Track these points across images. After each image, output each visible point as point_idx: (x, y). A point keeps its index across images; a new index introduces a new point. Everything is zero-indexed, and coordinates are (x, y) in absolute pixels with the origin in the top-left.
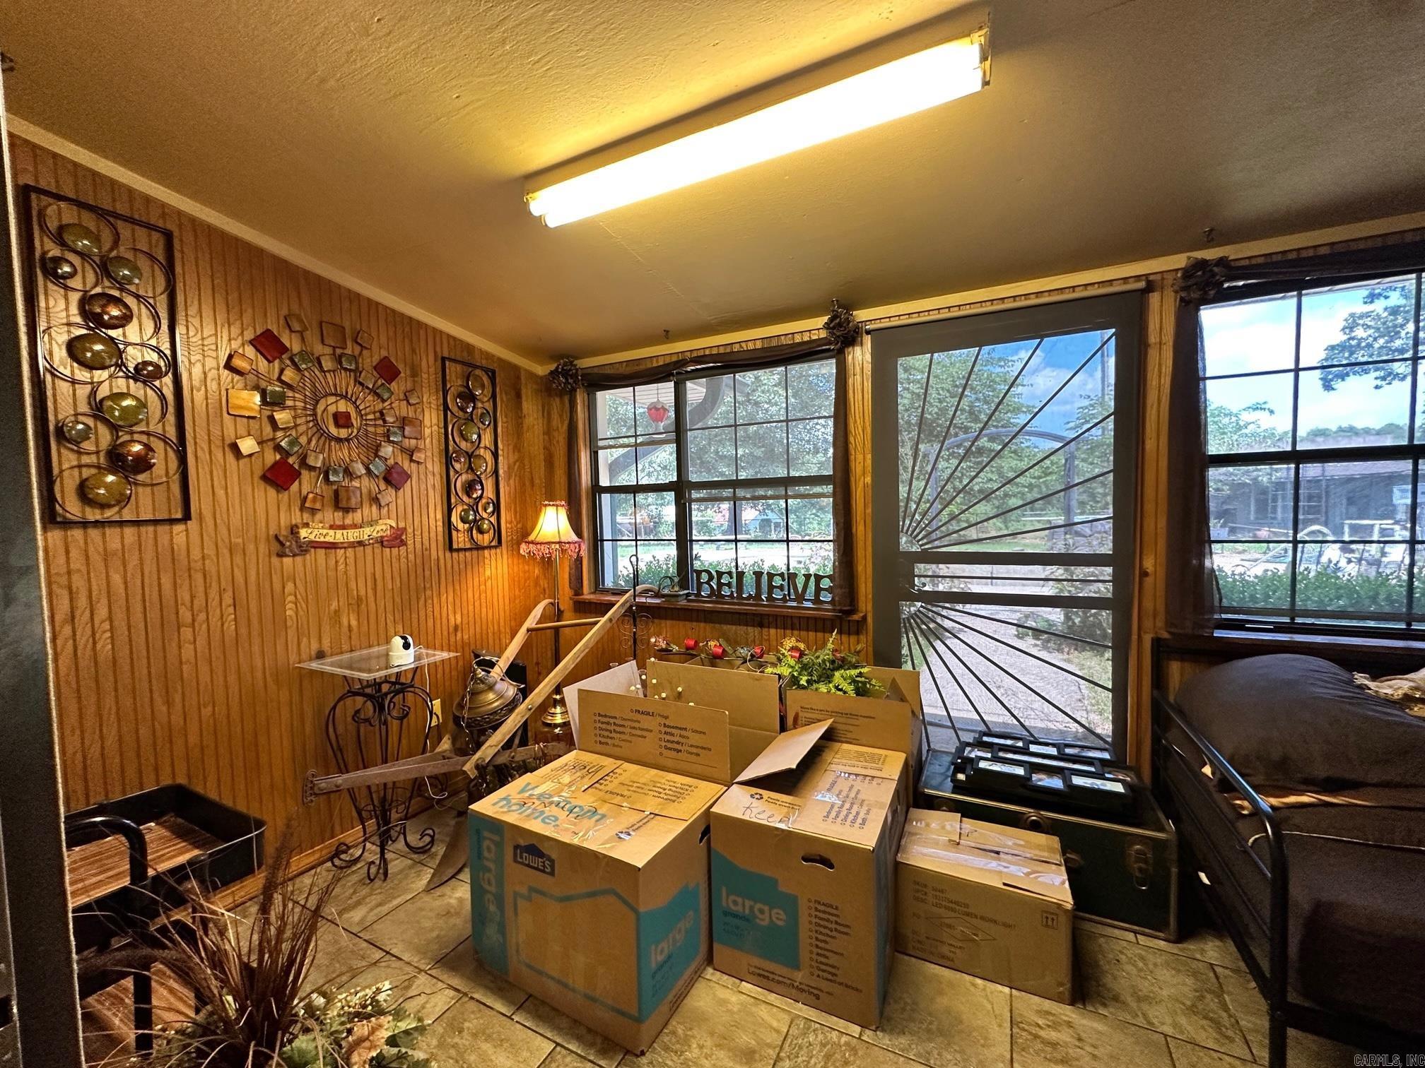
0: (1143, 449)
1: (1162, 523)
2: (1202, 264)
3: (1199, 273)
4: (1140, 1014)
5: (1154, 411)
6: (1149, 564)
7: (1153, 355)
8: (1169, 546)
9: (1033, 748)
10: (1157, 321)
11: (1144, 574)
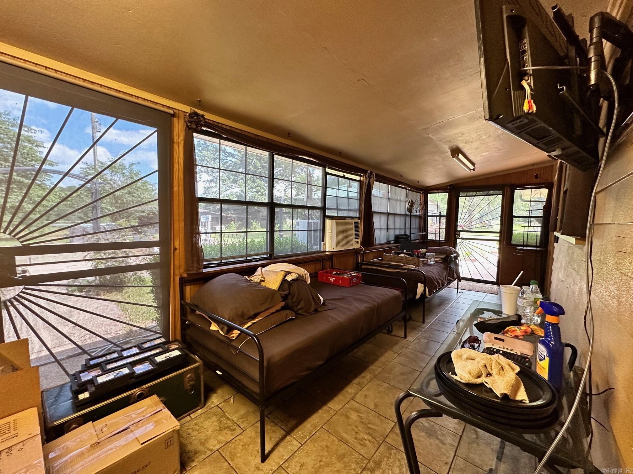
0: (173, 191)
1: (182, 224)
2: (196, 114)
3: (196, 117)
4: (207, 450)
5: (177, 174)
6: (177, 244)
7: (175, 147)
8: (185, 234)
9: (125, 354)
10: (177, 132)
11: (175, 249)
